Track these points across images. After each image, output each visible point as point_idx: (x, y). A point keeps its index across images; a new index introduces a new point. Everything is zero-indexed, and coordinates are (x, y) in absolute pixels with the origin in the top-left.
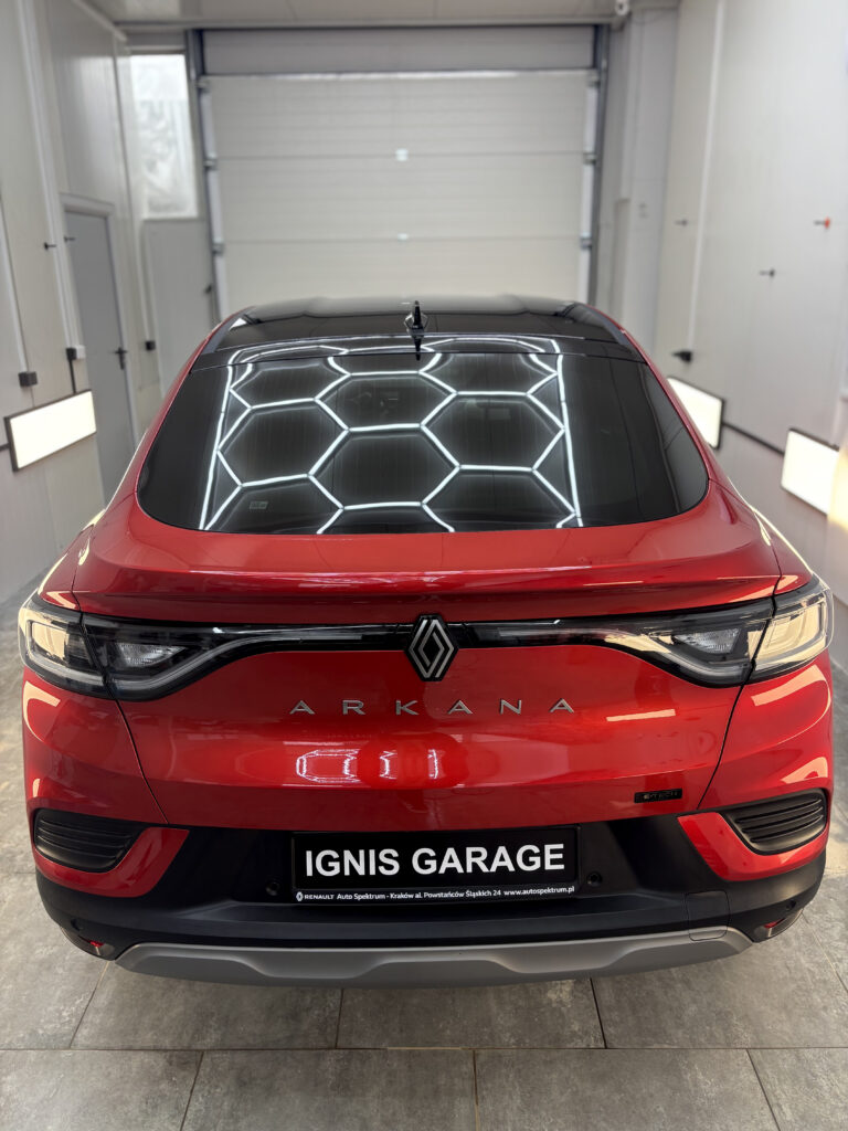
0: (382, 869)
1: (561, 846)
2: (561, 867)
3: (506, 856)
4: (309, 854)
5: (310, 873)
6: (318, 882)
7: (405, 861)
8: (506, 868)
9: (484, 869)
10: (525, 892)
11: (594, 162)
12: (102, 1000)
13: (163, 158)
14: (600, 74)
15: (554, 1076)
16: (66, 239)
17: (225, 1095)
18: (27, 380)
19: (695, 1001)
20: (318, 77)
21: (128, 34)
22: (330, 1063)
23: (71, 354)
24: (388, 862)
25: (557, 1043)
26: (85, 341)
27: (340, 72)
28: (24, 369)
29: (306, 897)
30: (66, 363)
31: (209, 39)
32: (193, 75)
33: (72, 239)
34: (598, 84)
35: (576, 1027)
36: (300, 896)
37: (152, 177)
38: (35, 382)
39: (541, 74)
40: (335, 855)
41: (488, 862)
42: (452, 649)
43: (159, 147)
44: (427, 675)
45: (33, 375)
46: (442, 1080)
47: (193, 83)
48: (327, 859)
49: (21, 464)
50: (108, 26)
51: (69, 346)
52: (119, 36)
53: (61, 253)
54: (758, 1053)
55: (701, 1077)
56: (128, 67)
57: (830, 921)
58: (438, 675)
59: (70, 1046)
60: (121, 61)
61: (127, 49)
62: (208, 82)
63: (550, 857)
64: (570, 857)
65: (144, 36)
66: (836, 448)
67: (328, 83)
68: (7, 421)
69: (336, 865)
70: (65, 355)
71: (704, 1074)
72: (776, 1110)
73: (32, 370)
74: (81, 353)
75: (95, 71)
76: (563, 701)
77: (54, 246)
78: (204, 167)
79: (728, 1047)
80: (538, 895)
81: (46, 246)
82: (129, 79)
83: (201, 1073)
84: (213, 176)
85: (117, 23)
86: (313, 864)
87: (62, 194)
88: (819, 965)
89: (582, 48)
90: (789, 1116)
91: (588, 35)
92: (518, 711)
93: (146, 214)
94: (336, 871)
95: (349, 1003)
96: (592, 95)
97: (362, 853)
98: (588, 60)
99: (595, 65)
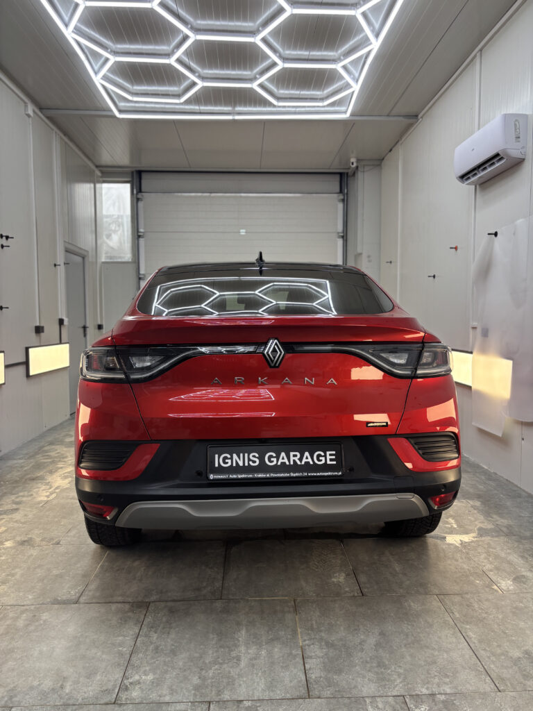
0: (251, 463)
1: (334, 452)
2: (335, 463)
3: (309, 457)
4: (217, 456)
5: (217, 465)
6: (221, 470)
7: (261, 458)
8: (309, 462)
9: (299, 463)
10: (318, 474)
11: (343, 237)
12: (93, 587)
13: (115, 231)
14: (344, 195)
15: (337, 605)
16: (65, 264)
17: (164, 616)
18: (39, 330)
19: (408, 580)
20: (200, 194)
21: (102, 172)
22: (218, 604)
23: (61, 322)
24: (253, 459)
25: (338, 594)
26: (68, 317)
27: (211, 193)
28: (38, 324)
29: (215, 477)
30: (58, 327)
31: (144, 176)
32: (135, 192)
33: (68, 264)
34: (343, 200)
35: (347, 589)
36: (211, 477)
37: (108, 241)
38: (43, 332)
39: (314, 195)
40: (229, 456)
41: (301, 459)
42: (283, 352)
43: (113, 226)
44: (273, 365)
45: (43, 327)
46: (278, 608)
47: (135, 196)
48: (225, 458)
49: (32, 373)
50: (93, 167)
51: (60, 317)
52: (98, 173)
53: (61, 270)
54: (442, 596)
55: (412, 604)
56: (101, 188)
57: (479, 553)
58: (277, 365)
59: (77, 602)
60: (98, 185)
61: (101, 179)
62: (142, 196)
63: (329, 457)
65: (110, 174)
66: (471, 353)
67: (206, 197)
68: (27, 349)
69: (229, 461)
70: (57, 322)
71: (414, 603)
72: (451, 614)
73: (42, 325)
74: (66, 322)
75: (83, 190)
76: (332, 379)
77: (59, 265)
78: (137, 236)
79: (426, 594)
80: (324, 476)
81: (55, 265)
82: (101, 195)
83: (150, 609)
84: (142, 241)
85: (97, 167)
86: (218, 461)
87: (65, 242)
88: (473, 567)
89: (334, 183)
90: (458, 616)
91: (338, 178)
92: (313, 383)
93: (103, 260)
94: (229, 464)
95: (227, 585)
96: (340, 206)
97: (241, 455)
98: (338, 189)
99: (341, 191)
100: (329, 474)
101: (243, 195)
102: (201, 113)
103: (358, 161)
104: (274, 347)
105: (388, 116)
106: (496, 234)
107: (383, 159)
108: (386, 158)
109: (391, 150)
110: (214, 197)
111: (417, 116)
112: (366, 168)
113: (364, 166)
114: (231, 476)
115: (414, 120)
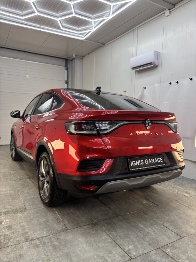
0: (141, 163)
1: (162, 158)
4: (131, 162)
5: (132, 165)
41: (154, 161)
48: (134, 162)
64: (163, 160)
94: (135, 165)
100: (162, 165)
101: (27, 61)
102: (26, 25)
103: (76, 56)
104: (148, 122)
105: (96, 42)
106: (145, 88)
107: (84, 56)
108: (85, 56)
109: (89, 54)
110: (15, 60)
111: (105, 44)
112: (78, 59)
113: (77, 58)
114: (137, 169)
115: (104, 45)
